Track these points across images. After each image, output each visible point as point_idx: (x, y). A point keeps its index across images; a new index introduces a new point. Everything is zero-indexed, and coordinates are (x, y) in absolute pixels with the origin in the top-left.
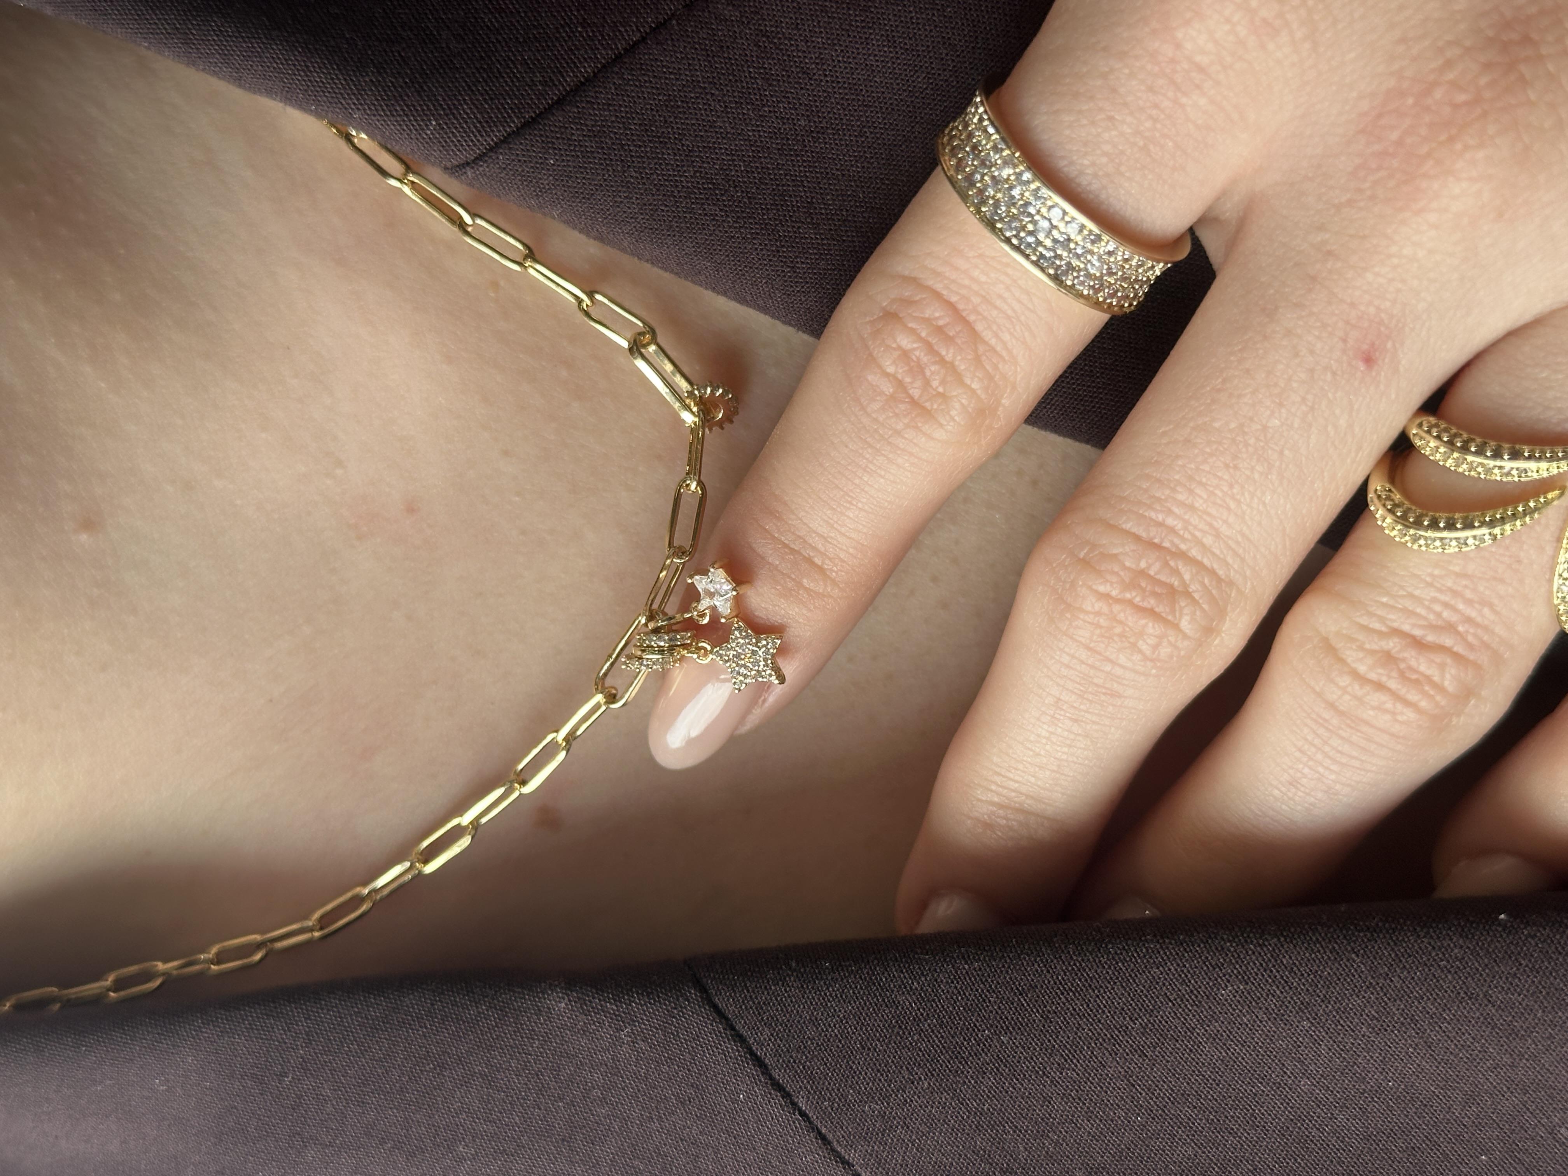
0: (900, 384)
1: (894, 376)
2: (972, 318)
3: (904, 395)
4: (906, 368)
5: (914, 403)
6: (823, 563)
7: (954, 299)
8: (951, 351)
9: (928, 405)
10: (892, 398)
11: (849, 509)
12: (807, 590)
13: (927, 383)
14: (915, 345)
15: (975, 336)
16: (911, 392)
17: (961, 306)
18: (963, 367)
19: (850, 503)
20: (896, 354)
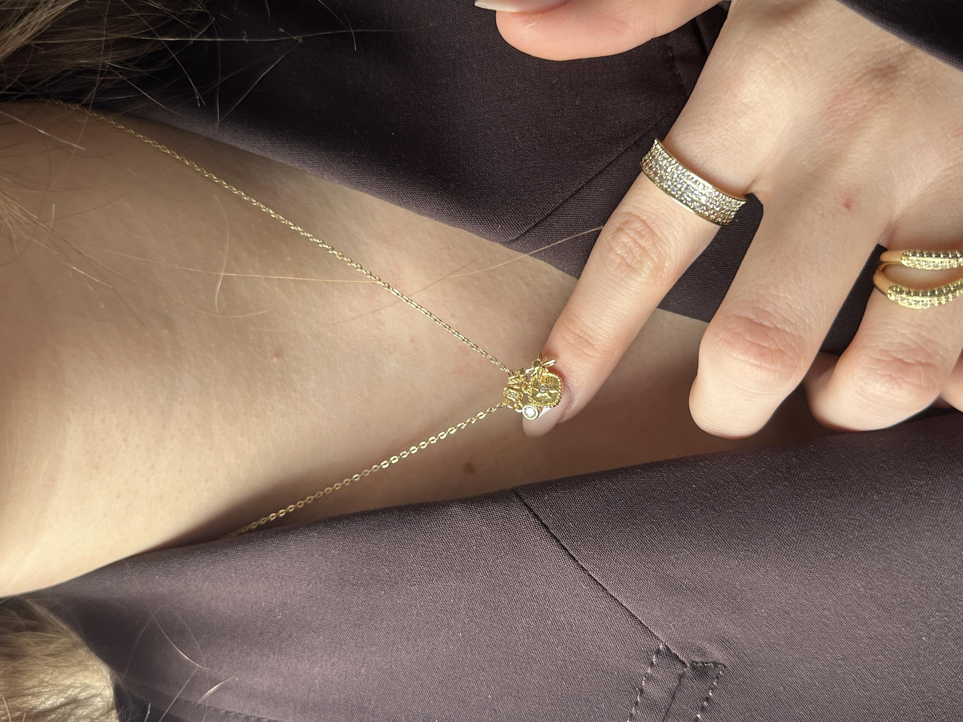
0: (623, 258)
1: (620, 255)
2: (652, 226)
3: (624, 262)
4: (625, 251)
5: (629, 265)
6: (592, 341)
7: (644, 218)
8: (643, 241)
9: (634, 266)
10: (620, 264)
11: (602, 315)
12: (586, 354)
13: (634, 257)
14: (629, 240)
15: (653, 233)
16: (627, 261)
17: (648, 221)
18: (648, 248)
19: (603, 313)
20: (622, 244)
